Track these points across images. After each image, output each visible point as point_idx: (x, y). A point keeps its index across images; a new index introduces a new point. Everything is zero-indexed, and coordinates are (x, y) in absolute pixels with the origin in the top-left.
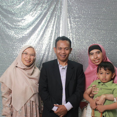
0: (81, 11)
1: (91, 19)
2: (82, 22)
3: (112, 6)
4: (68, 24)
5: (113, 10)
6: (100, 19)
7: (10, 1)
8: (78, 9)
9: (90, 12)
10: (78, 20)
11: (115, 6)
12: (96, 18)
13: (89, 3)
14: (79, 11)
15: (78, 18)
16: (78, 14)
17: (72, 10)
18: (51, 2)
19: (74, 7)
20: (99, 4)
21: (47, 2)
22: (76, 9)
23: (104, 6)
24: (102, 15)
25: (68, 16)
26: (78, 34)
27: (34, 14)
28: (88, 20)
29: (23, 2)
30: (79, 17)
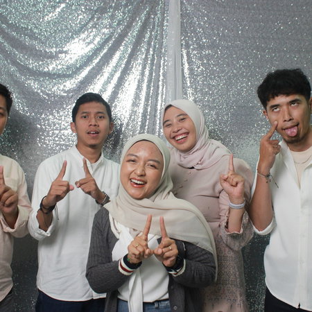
0: (218, 30)
1: (243, 49)
2: (220, 59)
3: (300, 15)
4: (182, 65)
5: (303, 27)
6: (269, 49)
7: (28, 3)
8: (210, 24)
9: (242, 30)
10: (209, 54)
11: (308, 16)
12: (258, 48)
13: (239, 9)
14: (213, 30)
15: (209, 47)
16: (209, 37)
17: (194, 26)
18: (138, 4)
19: (198, 18)
20: (264, 9)
21: (126, 6)
22: (204, 23)
23: (279, 15)
24: (273, 39)
25: (183, 42)
26: (210, 89)
27: (92, 37)
28: (236, 54)
29: (63, 5)
30: (213, 46)
